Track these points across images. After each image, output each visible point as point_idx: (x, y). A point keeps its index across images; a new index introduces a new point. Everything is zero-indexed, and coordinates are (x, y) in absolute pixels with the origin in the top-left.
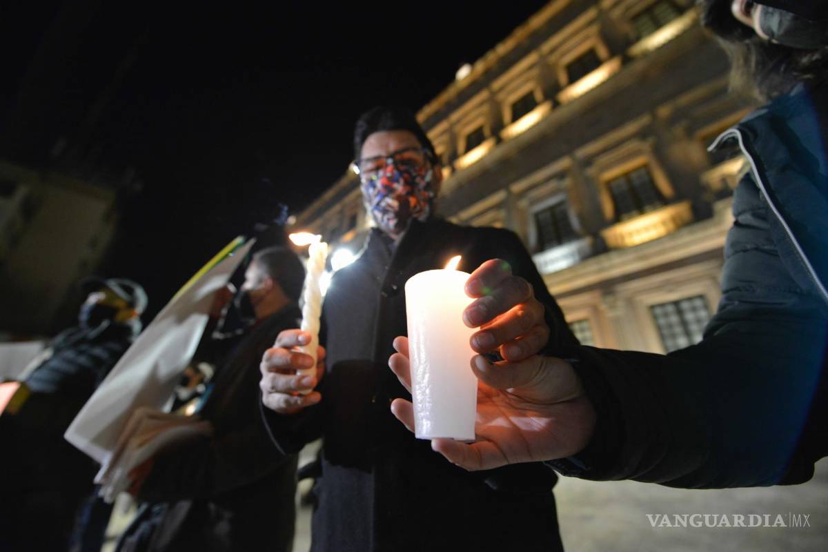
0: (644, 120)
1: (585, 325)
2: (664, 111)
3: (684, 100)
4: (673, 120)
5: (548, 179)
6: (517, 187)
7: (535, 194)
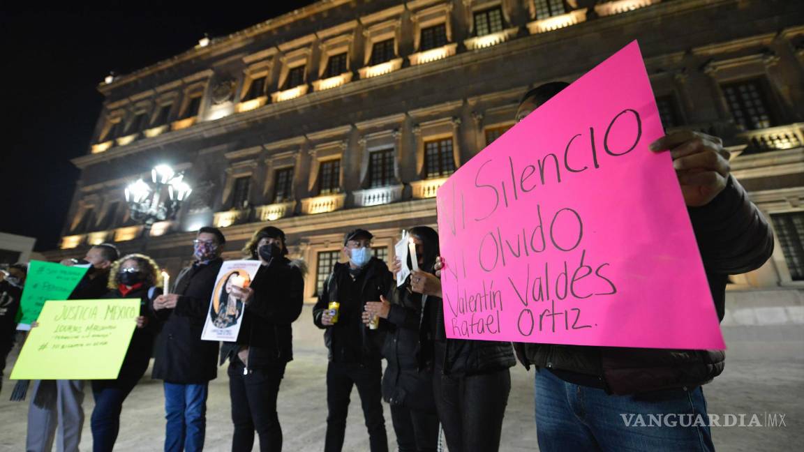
0: (459, 103)
1: (386, 251)
2: (472, 102)
3: (485, 98)
4: (475, 111)
5: (386, 127)
6: (361, 126)
7: (372, 136)
